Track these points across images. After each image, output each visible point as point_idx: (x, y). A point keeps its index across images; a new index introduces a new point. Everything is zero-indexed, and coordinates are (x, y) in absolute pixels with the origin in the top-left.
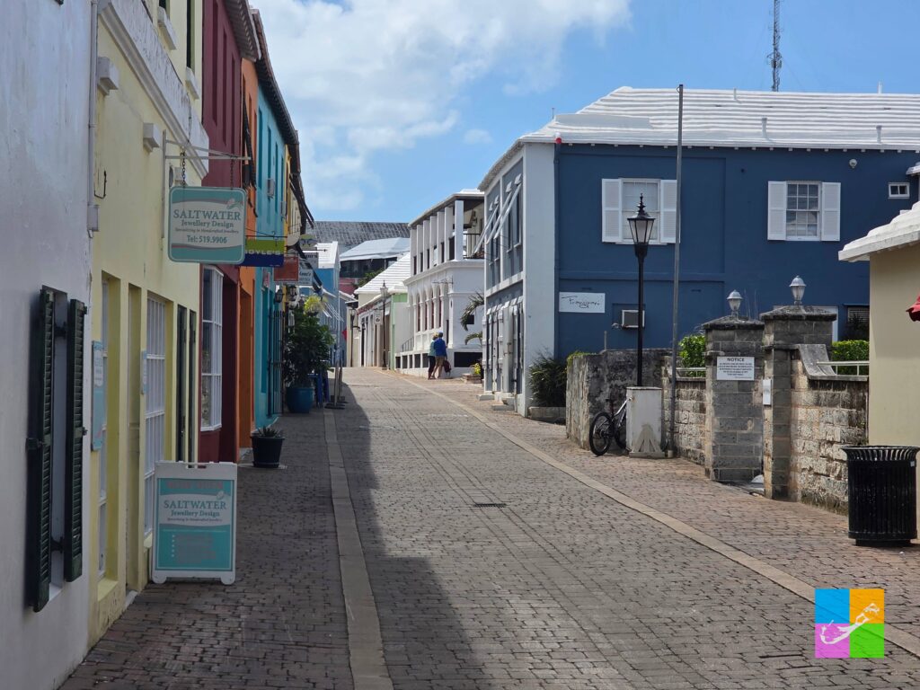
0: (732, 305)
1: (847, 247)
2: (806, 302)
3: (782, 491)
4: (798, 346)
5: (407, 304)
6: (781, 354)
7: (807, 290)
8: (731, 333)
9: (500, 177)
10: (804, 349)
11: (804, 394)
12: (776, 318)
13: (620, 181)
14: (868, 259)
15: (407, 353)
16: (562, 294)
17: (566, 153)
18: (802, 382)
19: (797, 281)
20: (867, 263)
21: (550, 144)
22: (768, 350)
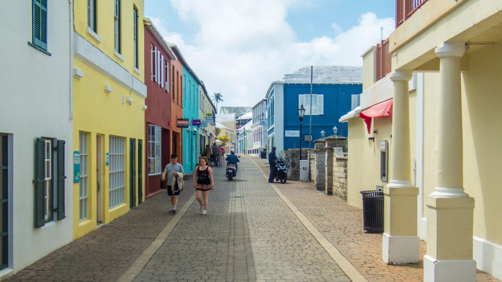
0: (322, 135)
1: (341, 118)
2: (337, 134)
3: (330, 193)
4: (334, 148)
5: (251, 134)
6: (329, 150)
7: (338, 131)
8: (322, 143)
9: (269, 94)
10: (335, 149)
11: (335, 163)
12: (330, 139)
13: (304, 95)
14: (347, 121)
15: (251, 149)
16: (286, 131)
17: (287, 87)
18: (335, 159)
19: (335, 128)
20: (347, 123)
21: (282, 84)
22: (326, 149)
